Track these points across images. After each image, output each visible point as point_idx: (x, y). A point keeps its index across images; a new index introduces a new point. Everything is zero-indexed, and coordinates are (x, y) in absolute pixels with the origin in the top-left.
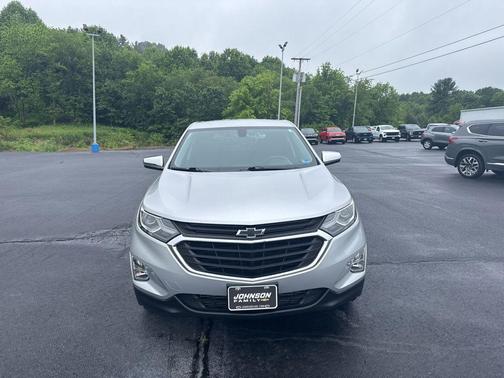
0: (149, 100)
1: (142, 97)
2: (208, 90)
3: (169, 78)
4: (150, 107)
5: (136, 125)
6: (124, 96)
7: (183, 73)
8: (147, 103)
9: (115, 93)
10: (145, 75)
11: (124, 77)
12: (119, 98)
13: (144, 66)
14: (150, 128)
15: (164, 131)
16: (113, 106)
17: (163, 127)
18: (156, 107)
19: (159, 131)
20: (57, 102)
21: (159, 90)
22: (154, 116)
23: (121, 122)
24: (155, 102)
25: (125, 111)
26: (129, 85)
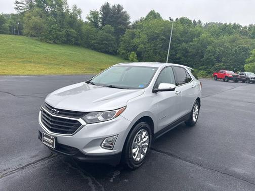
0: (203, 53)
1: (200, 51)
2: (239, 47)
3: (216, 41)
4: (202, 57)
5: (194, 65)
6: (190, 51)
7: (226, 38)
8: (201, 54)
9: (186, 49)
10: (203, 40)
11: (192, 41)
12: (187, 52)
13: (203, 35)
14: (201, 67)
15: (208, 69)
16: (184, 56)
17: (207, 68)
18: (206, 56)
19: (205, 69)
20: (159, 54)
21: (209, 48)
22: (204, 62)
23: (186, 64)
24: (205, 54)
25: (189, 58)
26: (194, 45)
